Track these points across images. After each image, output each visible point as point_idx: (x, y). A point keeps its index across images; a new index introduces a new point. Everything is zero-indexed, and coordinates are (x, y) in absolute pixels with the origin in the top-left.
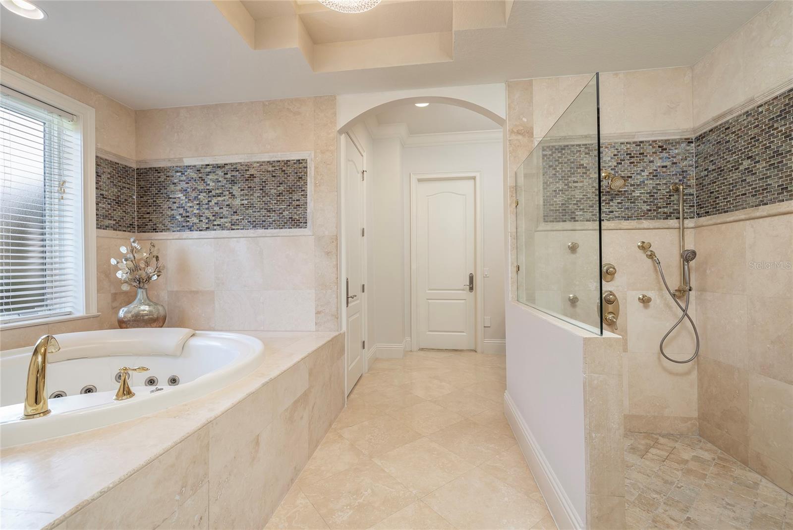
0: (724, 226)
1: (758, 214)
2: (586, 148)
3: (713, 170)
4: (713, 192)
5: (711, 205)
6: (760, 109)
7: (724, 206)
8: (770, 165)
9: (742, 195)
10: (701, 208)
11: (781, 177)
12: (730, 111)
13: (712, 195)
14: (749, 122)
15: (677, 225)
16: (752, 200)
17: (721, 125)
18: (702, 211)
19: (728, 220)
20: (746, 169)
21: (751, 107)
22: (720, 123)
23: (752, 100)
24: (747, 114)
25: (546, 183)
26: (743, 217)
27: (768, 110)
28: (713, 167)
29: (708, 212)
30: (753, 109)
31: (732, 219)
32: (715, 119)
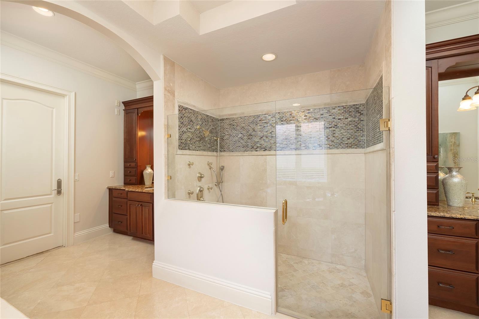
0: (232, 157)
1: (245, 154)
2: (193, 112)
3: (227, 135)
4: (227, 143)
5: (227, 148)
6: (245, 118)
7: (232, 149)
8: (248, 138)
9: (239, 146)
10: (222, 148)
11: (252, 143)
12: (235, 114)
13: (227, 144)
14: (241, 121)
15: (216, 155)
16: (242, 149)
17: (231, 118)
18: (222, 150)
19: (234, 155)
20: (240, 137)
21: (242, 116)
22: (231, 117)
23: (243, 113)
24: (241, 118)
25: (180, 126)
26: (240, 155)
27: (248, 119)
28: (228, 133)
29: (225, 151)
30: (243, 117)
31: (235, 155)
32: (229, 115)
